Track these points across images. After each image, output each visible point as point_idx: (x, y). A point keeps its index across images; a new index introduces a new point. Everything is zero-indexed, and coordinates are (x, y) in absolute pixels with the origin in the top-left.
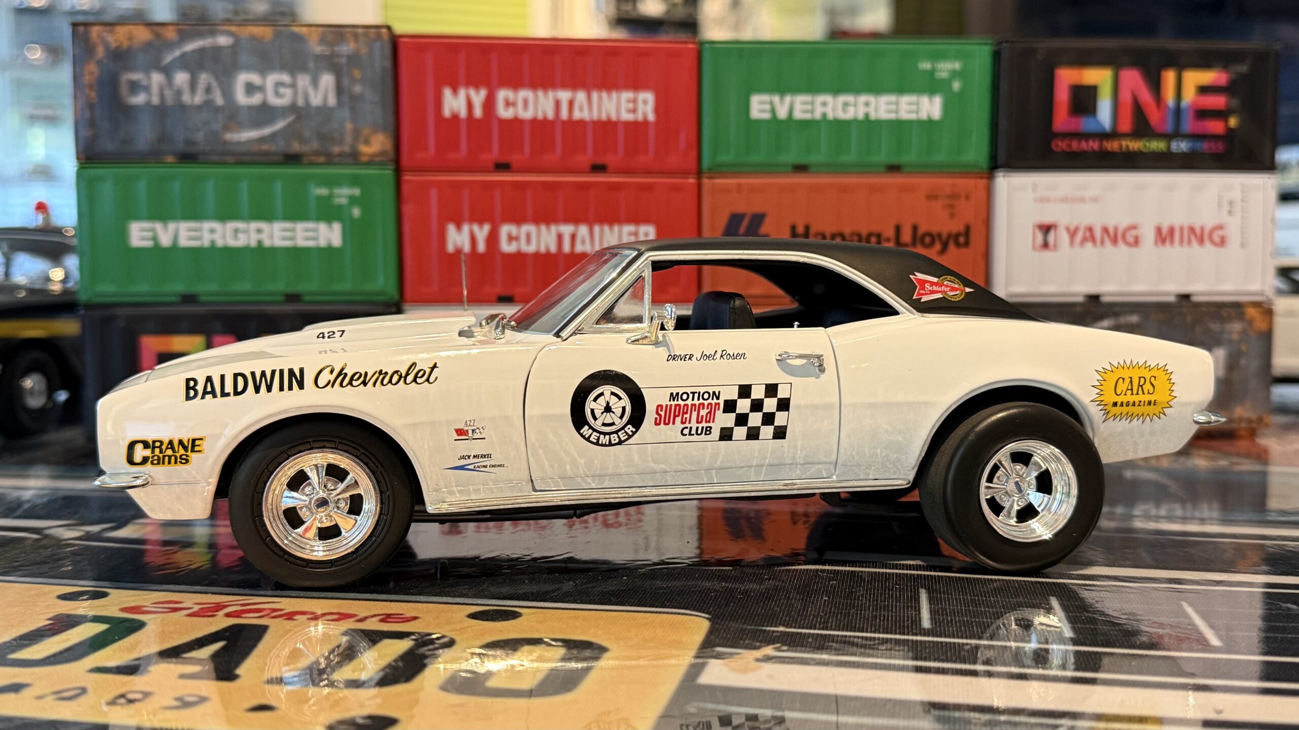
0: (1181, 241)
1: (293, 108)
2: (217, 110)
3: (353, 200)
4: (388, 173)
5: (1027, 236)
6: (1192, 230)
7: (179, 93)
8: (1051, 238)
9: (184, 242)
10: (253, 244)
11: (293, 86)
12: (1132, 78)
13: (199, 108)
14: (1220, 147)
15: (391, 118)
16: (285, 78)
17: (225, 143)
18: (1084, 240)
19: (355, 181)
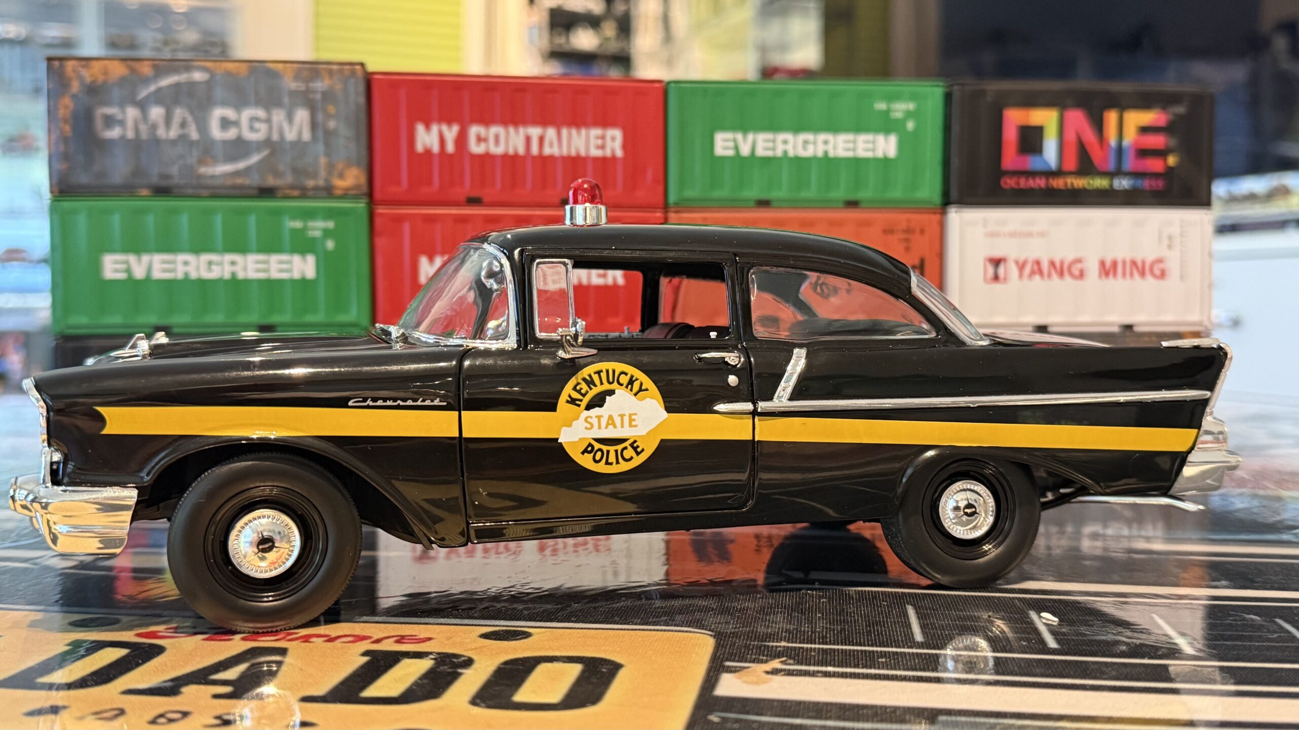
0: (1124, 274)
1: (267, 142)
2: (192, 143)
3: (327, 233)
4: (361, 206)
5: (978, 269)
6: (1134, 263)
7: (154, 127)
8: (1001, 270)
9: (157, 275)
10: (227, 276)
11: (268, 121)
12: (1077, 118)
13: (174, 142)
14: (1160, 184)
15: (364, 152)
16: (261, 113)
17: (200, 177)
18: (1032, 273)
19: (329, 214)
